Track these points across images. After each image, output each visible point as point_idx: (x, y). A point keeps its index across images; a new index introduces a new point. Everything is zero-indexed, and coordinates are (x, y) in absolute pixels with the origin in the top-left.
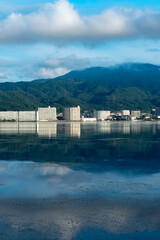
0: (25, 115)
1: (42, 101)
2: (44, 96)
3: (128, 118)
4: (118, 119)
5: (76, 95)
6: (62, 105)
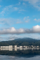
0: (7, 47)
1: (10, 44)
3: (25, 47)
4: (23, 47)
5: (16, 43)
6: (13, 45)
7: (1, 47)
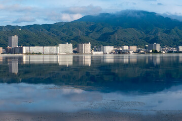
0: (48, 49)
1: (61, 39)
2: (63, 35)
3: (128, 52)
4: (120, 52)
5: (87, 34)
6: (77, 42)
7: (25, 49)
